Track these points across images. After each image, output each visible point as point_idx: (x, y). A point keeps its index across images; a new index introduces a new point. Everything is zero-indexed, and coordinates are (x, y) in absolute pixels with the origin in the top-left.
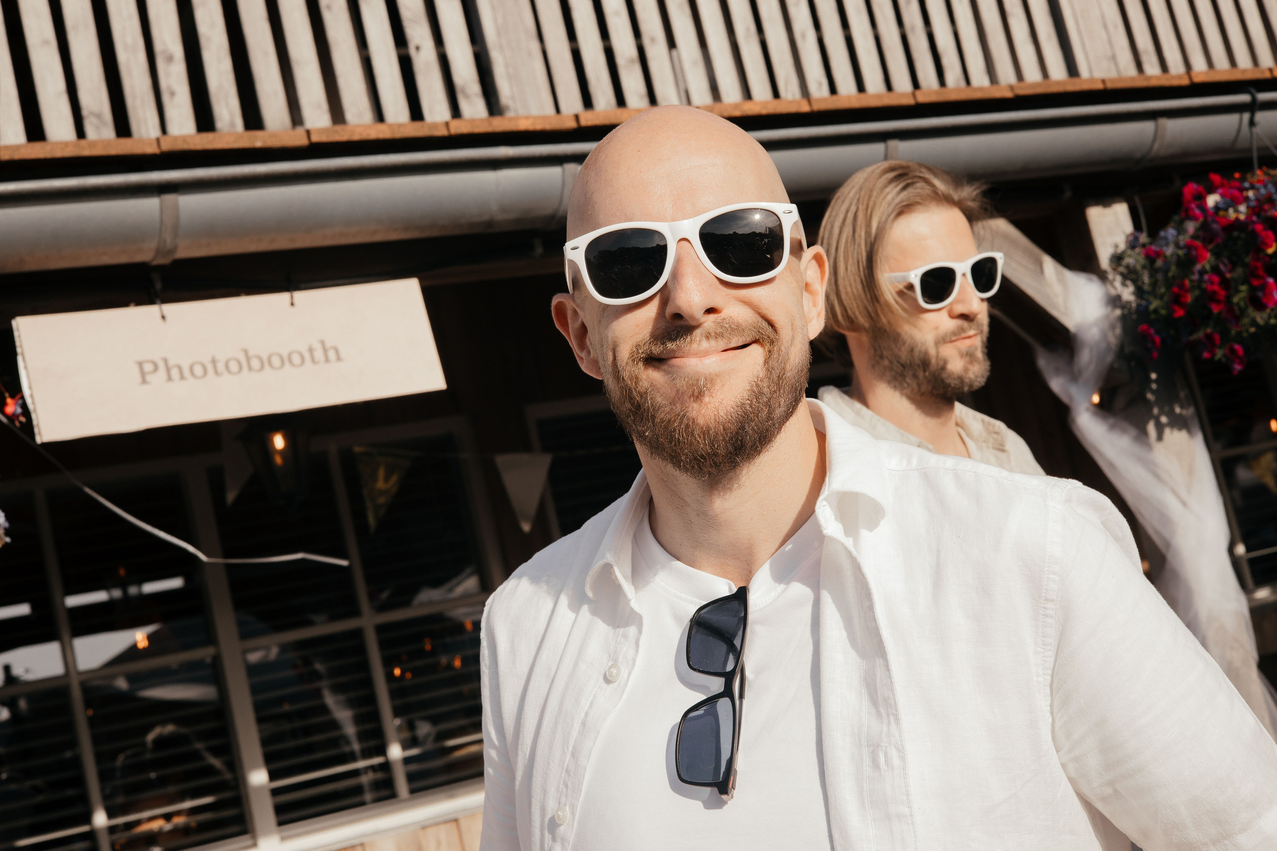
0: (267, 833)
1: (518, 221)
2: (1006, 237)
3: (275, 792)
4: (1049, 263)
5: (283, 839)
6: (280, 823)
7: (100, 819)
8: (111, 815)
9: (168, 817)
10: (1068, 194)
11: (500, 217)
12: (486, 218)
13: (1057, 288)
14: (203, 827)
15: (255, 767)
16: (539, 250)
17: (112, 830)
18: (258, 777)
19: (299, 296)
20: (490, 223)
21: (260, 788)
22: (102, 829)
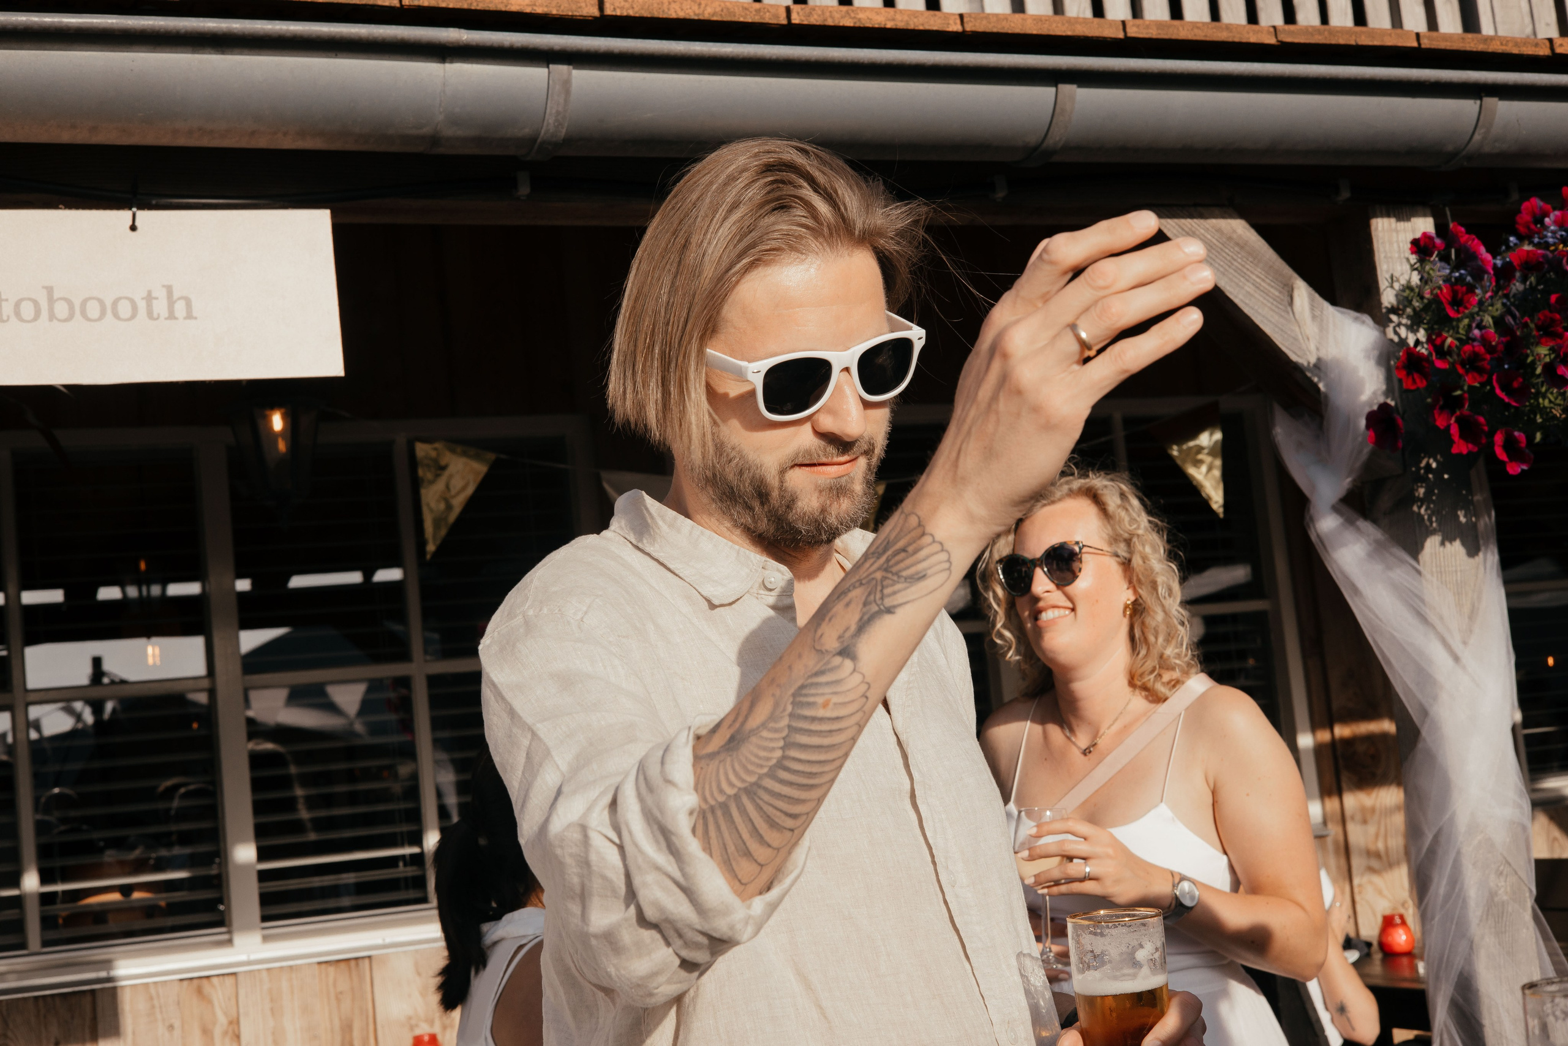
0: (247, 928)
1: (478, 140)
2: (1242, 245)
3: (263, 876)
4: (1302, 291)
5: (266, 939)
6: (265, 918)
7: (31, 882)
8: (45, 879)
9: (126, 890)
10: (1345, 194)
11: (449, 132)
12: (426, 130)
13: (1310, 328)
14: (173, 909)
15: (243, 840)
16: (524, 190)
17: (46, 899)
18: (245, 853)
19: (145, 217)
20: (435, 139)
21: (245, 867)
22: (31, 895)
